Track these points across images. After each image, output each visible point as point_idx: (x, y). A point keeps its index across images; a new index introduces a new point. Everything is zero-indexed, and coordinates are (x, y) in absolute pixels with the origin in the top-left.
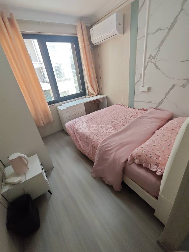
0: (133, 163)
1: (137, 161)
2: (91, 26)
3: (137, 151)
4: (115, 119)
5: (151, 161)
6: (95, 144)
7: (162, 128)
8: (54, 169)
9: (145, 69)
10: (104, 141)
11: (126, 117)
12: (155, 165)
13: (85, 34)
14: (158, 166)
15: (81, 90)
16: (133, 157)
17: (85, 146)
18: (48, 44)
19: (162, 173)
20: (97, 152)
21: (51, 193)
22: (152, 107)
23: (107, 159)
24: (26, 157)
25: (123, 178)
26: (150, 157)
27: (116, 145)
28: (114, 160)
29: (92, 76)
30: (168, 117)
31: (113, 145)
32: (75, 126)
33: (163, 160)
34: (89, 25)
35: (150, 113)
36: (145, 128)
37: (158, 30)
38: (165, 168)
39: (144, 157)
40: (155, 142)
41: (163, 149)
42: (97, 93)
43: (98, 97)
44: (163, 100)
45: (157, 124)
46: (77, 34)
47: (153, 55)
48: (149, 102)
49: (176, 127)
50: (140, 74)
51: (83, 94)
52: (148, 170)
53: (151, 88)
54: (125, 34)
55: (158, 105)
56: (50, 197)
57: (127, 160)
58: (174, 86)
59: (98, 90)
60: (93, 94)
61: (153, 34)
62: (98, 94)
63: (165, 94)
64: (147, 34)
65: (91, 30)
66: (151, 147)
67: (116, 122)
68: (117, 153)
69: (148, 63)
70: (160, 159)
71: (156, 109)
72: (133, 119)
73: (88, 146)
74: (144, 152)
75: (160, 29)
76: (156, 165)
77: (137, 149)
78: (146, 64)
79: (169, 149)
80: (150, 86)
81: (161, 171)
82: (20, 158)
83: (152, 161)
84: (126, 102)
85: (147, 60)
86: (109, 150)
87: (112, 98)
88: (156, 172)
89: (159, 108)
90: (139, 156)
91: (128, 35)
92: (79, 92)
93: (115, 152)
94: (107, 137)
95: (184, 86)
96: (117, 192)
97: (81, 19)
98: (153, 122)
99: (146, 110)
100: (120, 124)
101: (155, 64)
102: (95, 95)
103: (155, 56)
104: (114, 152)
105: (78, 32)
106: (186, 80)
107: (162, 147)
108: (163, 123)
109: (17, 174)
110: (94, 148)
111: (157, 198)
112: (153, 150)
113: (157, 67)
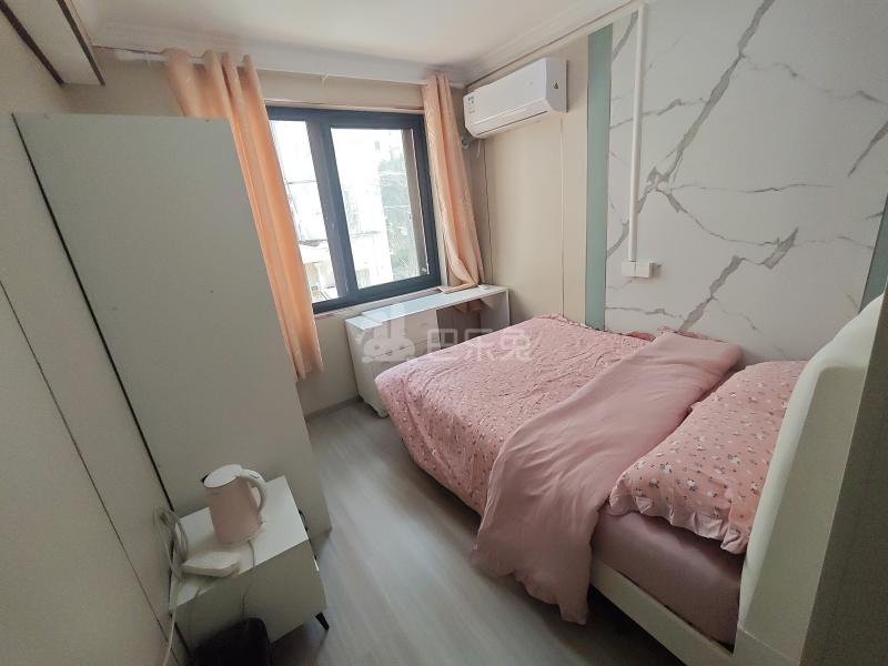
0: (629, 512)
1: (644, 505)
2: (467, 90)
3: (641, 469)
4: (544, 363)
5: (696, 503)
6: (485, 446)
7: (714, 396)
8: (333, 535)
9: (638, 209)
10: (520, 435)
11: (580, 358)
12: (713, 517)
13: (449, 107)
14: (725, 520)
15: (424, 270)
16: (628, 491)
17: (446, 455)
18: (339, 135)
19: (742, 547)
20: (493, 477)
21: (326, 627)
22: (666, 328)
23: (534, 499)
24: (261, 479)
25: (592, 572)
26: (693, 489)
27: (565, 447)
28: (560, 502)
29: (463, 225)
30: (728, 362)
31: (554, 449)
32: (411, 385)
33: (740, 498)
34: (460, 86)
35: (663, 347)
36: (657, 396)
37: (671, 106)
38: (750, 529)
39: (672, 490)
40: (702, 439)
41: (735, 461)
42: (477, 281)
43: (482, 292)
44: (702, 306)
45: (693, 383)
46: (422, 108)
47: (662, 171)
48: (657, 312)
49: (763, 394)
50: (624, 225)
51: (431, 279)
52: (686, 535)
53: (662, 268)
54: (570, 113)
55: (686, 322)
56: (322, 643)
57: (607, 502)
58: (736, 262)
59: (481, 268)
60: (462, 282)
61: (661, 113)
62: (480, 283)
63: (711, 288)
64: (641, 115)
65: (466, 98)
66: (691, 455)
67: (551, 375)
68: (569, 474)
69: (647, 192)
70: (729, 494)
71: (681, 332)
72: (608, 368)
73: (460, 453)
74: (666, 471)
75: (679, 103)
76: (718, 518)
77: (640, 461)
78: (641, 196)
79: (752, 462)
80: (657, 262)
81: (737, 539)
82: (242, 482)
83: (699, 502)
84: (579, 311)
85: (644, 183)
86: (541, 465)
87: (527, 296)
88: (718, 542)
89: (693, 329)
90: (651, 485)
91: (579, 113)
92: (418, 275)
93: (561, 473)
94: (528, 421)
95: (769, 263)
96: (574, 626)
97: (438, 70)
98: (679, 376)
99: (647, 337)
100: (566, 381)
101: (670, 197)
102: (472, 283)
103: (668, 175)
104: (556, 474)
105: (426, 105)
106: (776, 246)
107: (730, 457)
108: (712, 379)
109: (222, 541)
110: (481, 459)
111: (729, 647)
112: (697, 464)
113: (677, 206)
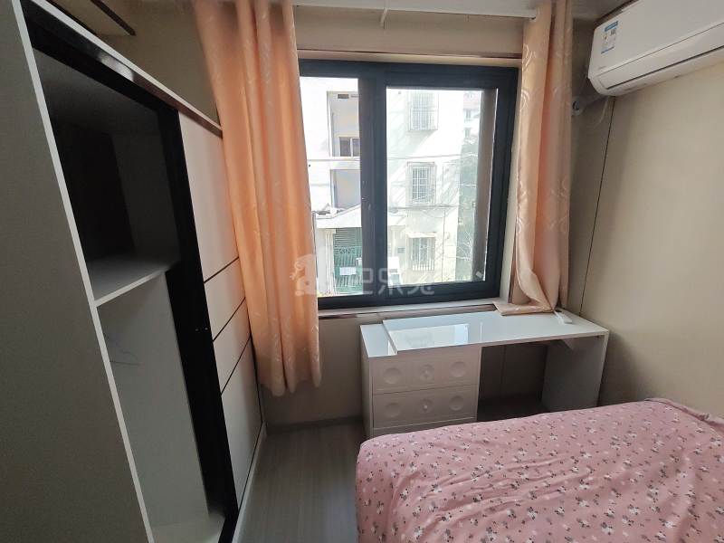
13: (564, 48)
46: (519, 56)
51: (485, 288)
62: (559, 307)
65: (602, 27)
102: (545, 307)
105: (527, 49)
